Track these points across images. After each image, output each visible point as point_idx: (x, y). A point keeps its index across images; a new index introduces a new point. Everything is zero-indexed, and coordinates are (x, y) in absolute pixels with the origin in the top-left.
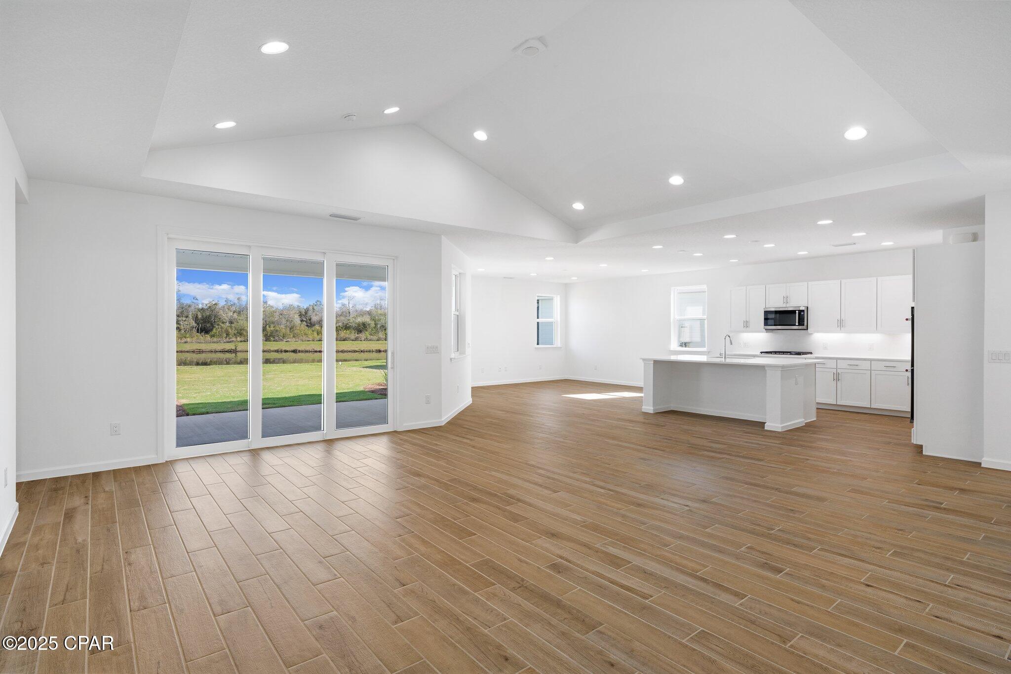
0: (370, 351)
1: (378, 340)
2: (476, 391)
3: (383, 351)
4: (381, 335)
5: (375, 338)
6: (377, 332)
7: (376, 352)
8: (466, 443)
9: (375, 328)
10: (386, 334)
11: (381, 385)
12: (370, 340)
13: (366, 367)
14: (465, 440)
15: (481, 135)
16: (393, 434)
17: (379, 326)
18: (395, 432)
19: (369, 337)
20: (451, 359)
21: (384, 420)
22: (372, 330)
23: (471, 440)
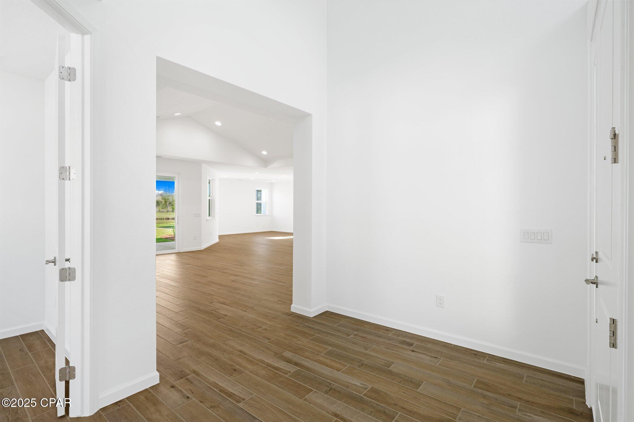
0: (161, 219)
1: (167, 212)
2: (220, 237)
3: (171, 219)
4: (170, 209)
5: (165, 210)
6: (166, 207)
7: (166, 219)
8: (212, 255)
9: (165, 204)
10: (173, 208)
11: (171, 235)
12: (162, 212)
13: (161, 227)
14: (212, 254)
15: (218, 123)
16: (178, 254)
17: (168, 203)
18: (179, 252)
19: (161, 210)
20: (207, 220)
21: (174, 248)
22: (163, 205)
23: (214, 254)
